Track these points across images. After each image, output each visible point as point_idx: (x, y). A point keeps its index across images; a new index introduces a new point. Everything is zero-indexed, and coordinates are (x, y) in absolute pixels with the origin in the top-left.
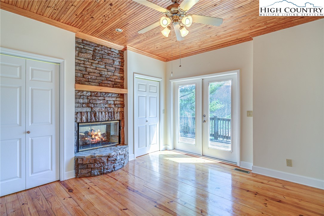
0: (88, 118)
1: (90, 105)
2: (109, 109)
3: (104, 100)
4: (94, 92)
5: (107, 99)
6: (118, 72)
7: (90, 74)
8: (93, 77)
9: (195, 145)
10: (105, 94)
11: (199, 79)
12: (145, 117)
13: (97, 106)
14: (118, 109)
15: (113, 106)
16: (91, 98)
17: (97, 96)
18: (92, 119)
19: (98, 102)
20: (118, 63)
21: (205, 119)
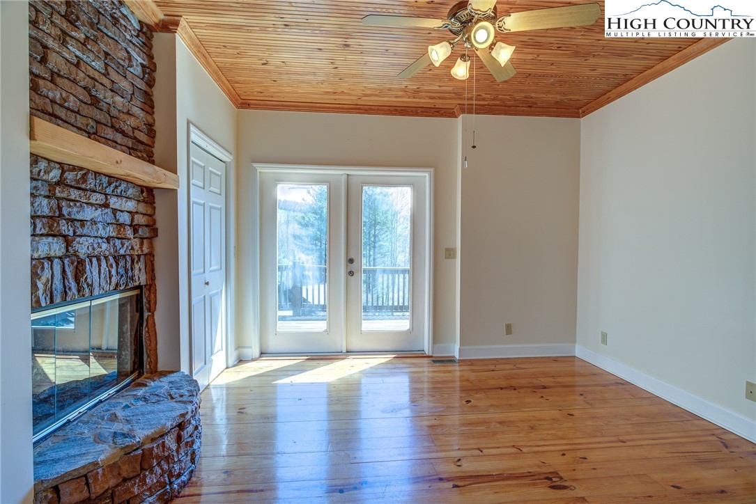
0: (54, 286)
1: (64, 228)
2: (118, 242)
3: (106, 206)
4: (74, 168)
5: (114, 202)
6: (139, 104)
7: (58, 80)
8: (72, 98)
9: (326, 331)
10: (110, 184)
11: (338, 173)
12: (202, 270)
13: (85, 231)
14: (142, 244)
15: (129, 232)
16: (64, 195)
17: (83, 186)
18: (70, 289)
19: (89, 214)
20: (139, 69)
21: (353, 267)
